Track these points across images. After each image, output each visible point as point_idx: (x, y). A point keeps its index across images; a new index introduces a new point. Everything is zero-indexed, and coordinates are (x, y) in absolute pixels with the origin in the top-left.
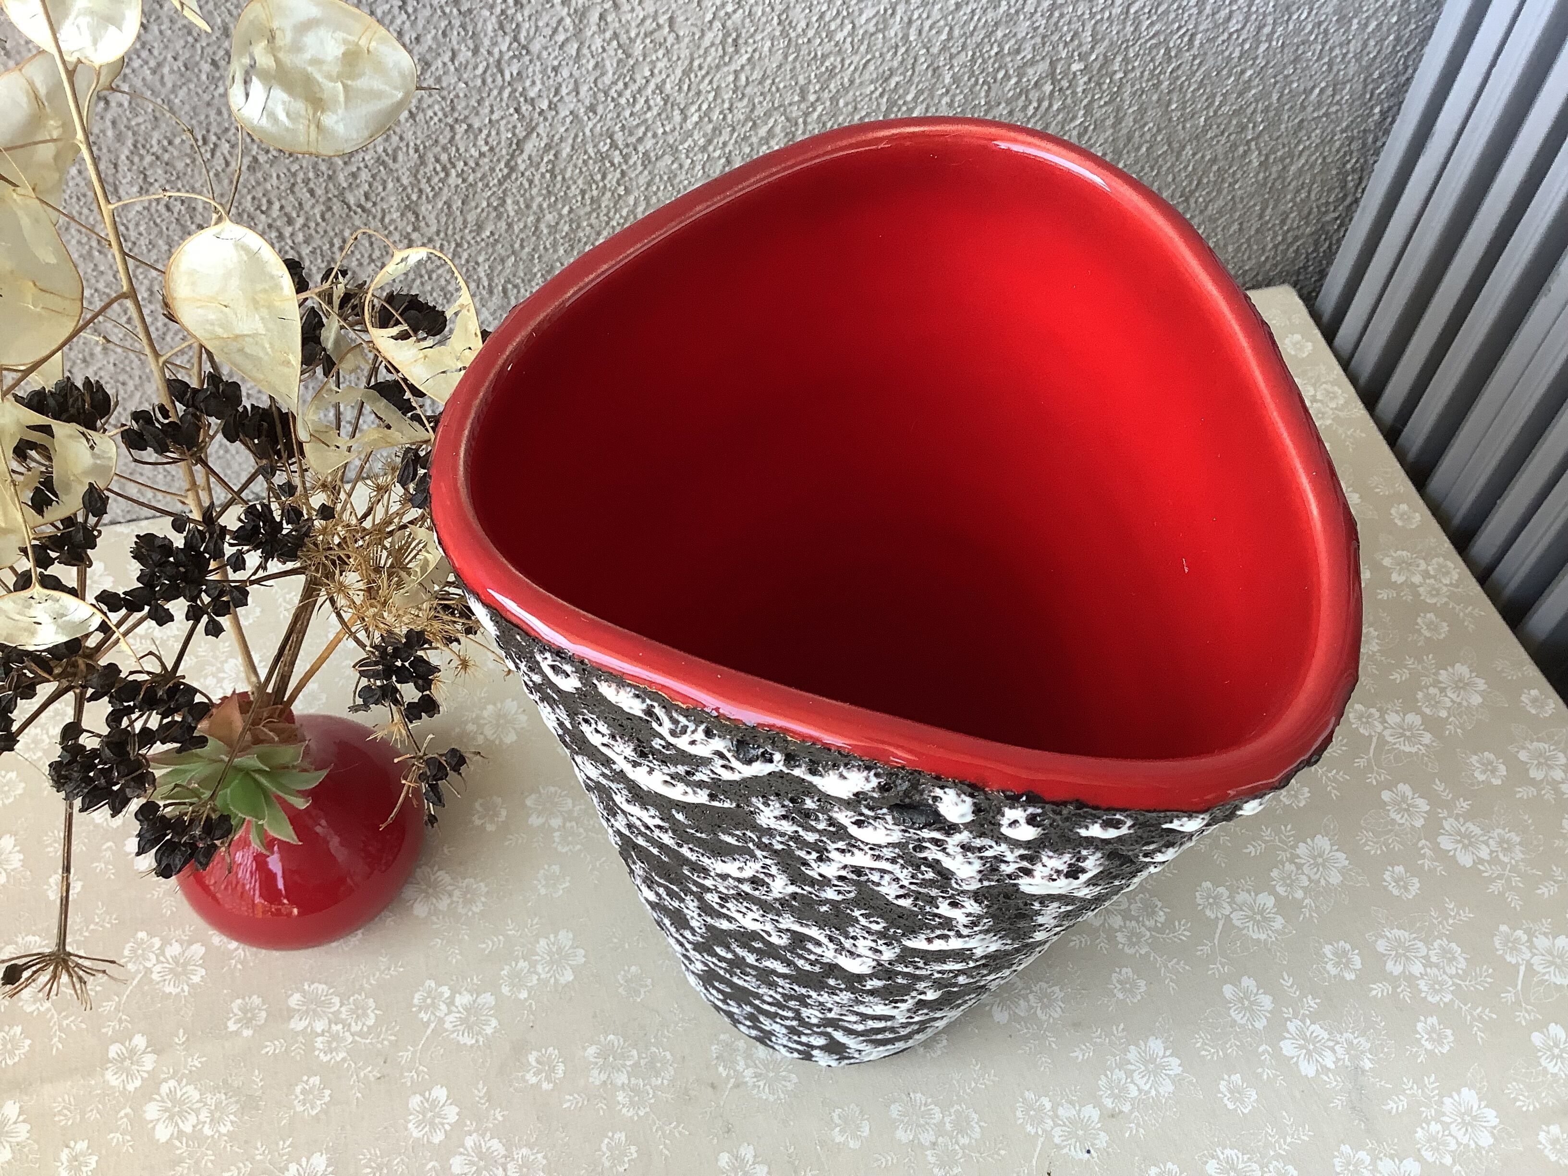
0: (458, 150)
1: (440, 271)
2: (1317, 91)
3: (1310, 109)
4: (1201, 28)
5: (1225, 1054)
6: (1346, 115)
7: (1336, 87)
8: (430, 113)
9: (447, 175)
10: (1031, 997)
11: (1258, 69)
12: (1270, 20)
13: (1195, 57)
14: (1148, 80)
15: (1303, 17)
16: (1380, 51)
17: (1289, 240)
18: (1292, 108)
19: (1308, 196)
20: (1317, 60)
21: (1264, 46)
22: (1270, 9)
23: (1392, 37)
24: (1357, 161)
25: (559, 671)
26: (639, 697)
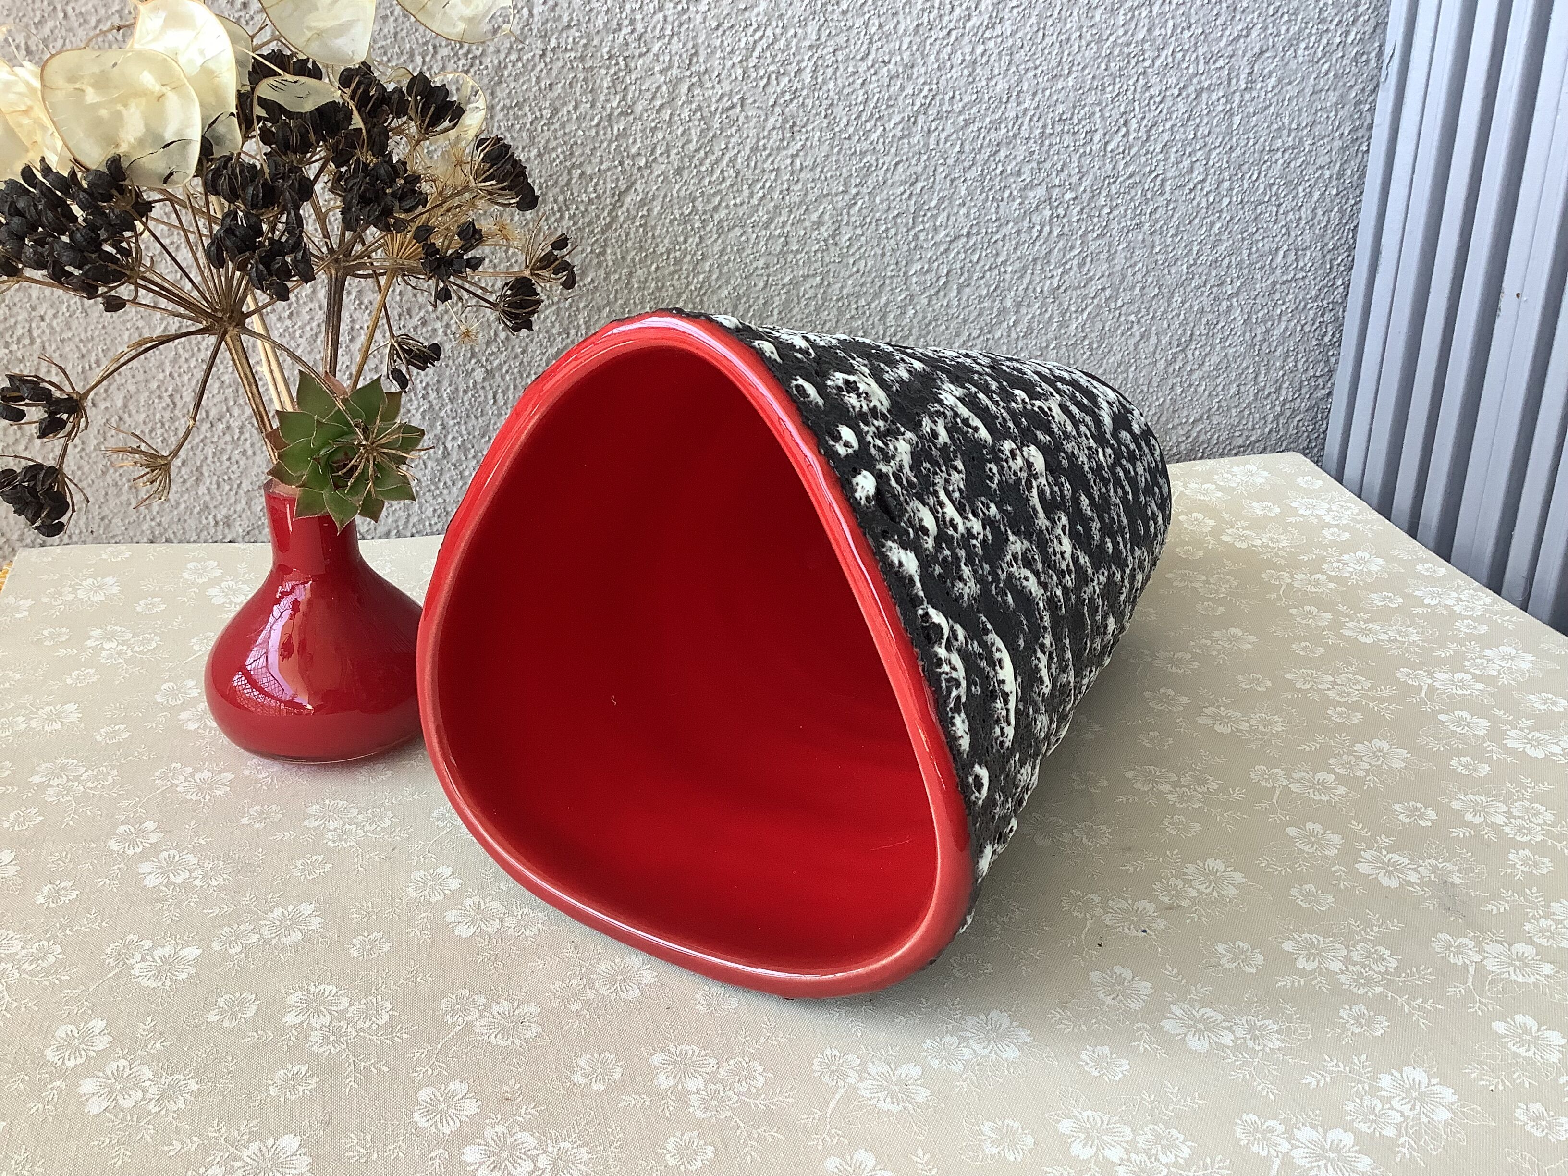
0: (572, 194)
1: (547, 312)
2: (1281, 253)
3: (1279, 272)
4: (1170, 175)
5: (1294, 872)
6: (1313, 282)
7: (1298, 252)
8: (554, 155)
9: (562, 217)
10: (1076, 831)
11: (1225, 222)
12: (1226, 175)
13: (1169, 202)
14: (1132, 219)
15: (1254, 177)
16: (1328, 222)
17: (1288, 413)
18: (1262, 268)
19: (1296, 366)
20: (1275, 222)
21: (1226, 201)
22: (1225, 165)
23: (1336, 209)
24: (1333, 335)
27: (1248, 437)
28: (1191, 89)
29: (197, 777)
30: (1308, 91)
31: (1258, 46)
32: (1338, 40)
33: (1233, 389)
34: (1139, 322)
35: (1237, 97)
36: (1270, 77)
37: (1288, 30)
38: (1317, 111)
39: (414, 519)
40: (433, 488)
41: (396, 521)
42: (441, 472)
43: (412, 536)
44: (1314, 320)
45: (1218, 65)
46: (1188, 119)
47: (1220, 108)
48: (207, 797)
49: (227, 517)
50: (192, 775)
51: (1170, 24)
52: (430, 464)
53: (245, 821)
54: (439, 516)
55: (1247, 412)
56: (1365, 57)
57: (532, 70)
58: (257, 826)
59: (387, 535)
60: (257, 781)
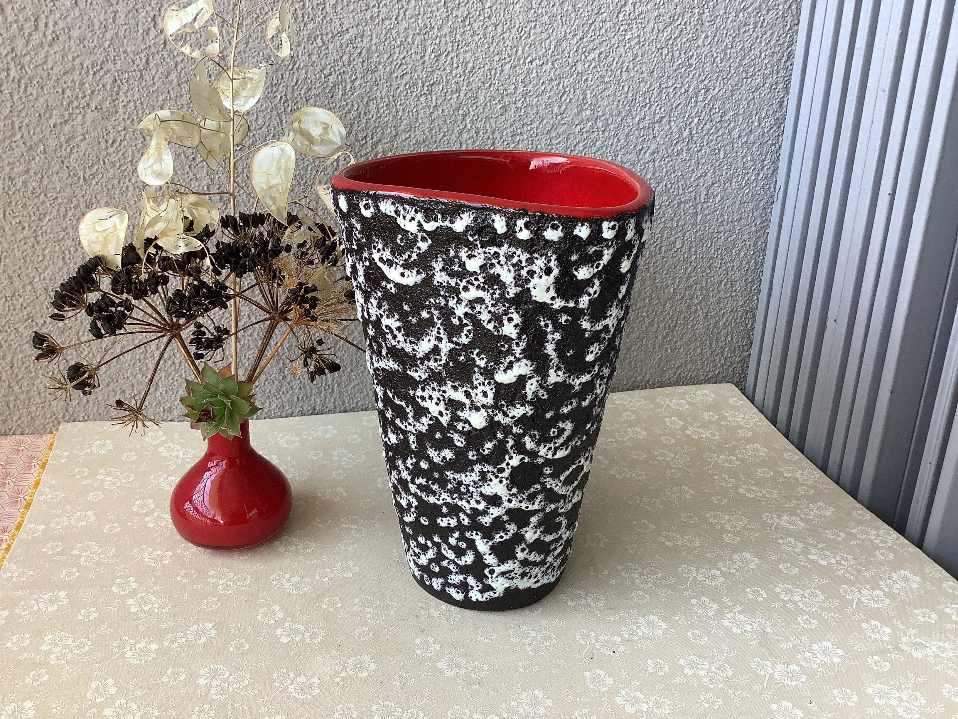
2: (723, 283)
3: (722, 292)
5: (691, 623)
6: (740, 298)
7: (733, 282)
10: (588, 598)
11: (693, 268)
12: (694, 244)
13: (663, 257)
15: (709, 246)
16: (749, 268)
17: (728, 364)
18: (713, 290)
19: (732, 340)
20: (720, 268)
21: (694, 257)
22: (693, 239)
24: (752, 324)
25: (367, 207)
26: (393, 204)
27: (706, 376)
28: (675, 202)
29: (154, 554)
30: (738, 203)
31: (711, 181)
32: (754, 178)
33: (699, 351)
34: (648, 316)
35: (700, 206)
36: (717, 196)
37: (727, 173)
38: (742, 212)
42: (281, 386)
43: (265, 418)
44: (741, 317)
45: (689, 190)
46: (674, 217)
47: (690, 211)
48: (160, 565)
49: (170, 408)
50: (152, 552)
51: (665, 170)
52: (276, 382)
53: (179, 578)
54: (279, 409)
55: (706, 363)
56: (768, 186)
58: (184, 581)
60: (184, 556)
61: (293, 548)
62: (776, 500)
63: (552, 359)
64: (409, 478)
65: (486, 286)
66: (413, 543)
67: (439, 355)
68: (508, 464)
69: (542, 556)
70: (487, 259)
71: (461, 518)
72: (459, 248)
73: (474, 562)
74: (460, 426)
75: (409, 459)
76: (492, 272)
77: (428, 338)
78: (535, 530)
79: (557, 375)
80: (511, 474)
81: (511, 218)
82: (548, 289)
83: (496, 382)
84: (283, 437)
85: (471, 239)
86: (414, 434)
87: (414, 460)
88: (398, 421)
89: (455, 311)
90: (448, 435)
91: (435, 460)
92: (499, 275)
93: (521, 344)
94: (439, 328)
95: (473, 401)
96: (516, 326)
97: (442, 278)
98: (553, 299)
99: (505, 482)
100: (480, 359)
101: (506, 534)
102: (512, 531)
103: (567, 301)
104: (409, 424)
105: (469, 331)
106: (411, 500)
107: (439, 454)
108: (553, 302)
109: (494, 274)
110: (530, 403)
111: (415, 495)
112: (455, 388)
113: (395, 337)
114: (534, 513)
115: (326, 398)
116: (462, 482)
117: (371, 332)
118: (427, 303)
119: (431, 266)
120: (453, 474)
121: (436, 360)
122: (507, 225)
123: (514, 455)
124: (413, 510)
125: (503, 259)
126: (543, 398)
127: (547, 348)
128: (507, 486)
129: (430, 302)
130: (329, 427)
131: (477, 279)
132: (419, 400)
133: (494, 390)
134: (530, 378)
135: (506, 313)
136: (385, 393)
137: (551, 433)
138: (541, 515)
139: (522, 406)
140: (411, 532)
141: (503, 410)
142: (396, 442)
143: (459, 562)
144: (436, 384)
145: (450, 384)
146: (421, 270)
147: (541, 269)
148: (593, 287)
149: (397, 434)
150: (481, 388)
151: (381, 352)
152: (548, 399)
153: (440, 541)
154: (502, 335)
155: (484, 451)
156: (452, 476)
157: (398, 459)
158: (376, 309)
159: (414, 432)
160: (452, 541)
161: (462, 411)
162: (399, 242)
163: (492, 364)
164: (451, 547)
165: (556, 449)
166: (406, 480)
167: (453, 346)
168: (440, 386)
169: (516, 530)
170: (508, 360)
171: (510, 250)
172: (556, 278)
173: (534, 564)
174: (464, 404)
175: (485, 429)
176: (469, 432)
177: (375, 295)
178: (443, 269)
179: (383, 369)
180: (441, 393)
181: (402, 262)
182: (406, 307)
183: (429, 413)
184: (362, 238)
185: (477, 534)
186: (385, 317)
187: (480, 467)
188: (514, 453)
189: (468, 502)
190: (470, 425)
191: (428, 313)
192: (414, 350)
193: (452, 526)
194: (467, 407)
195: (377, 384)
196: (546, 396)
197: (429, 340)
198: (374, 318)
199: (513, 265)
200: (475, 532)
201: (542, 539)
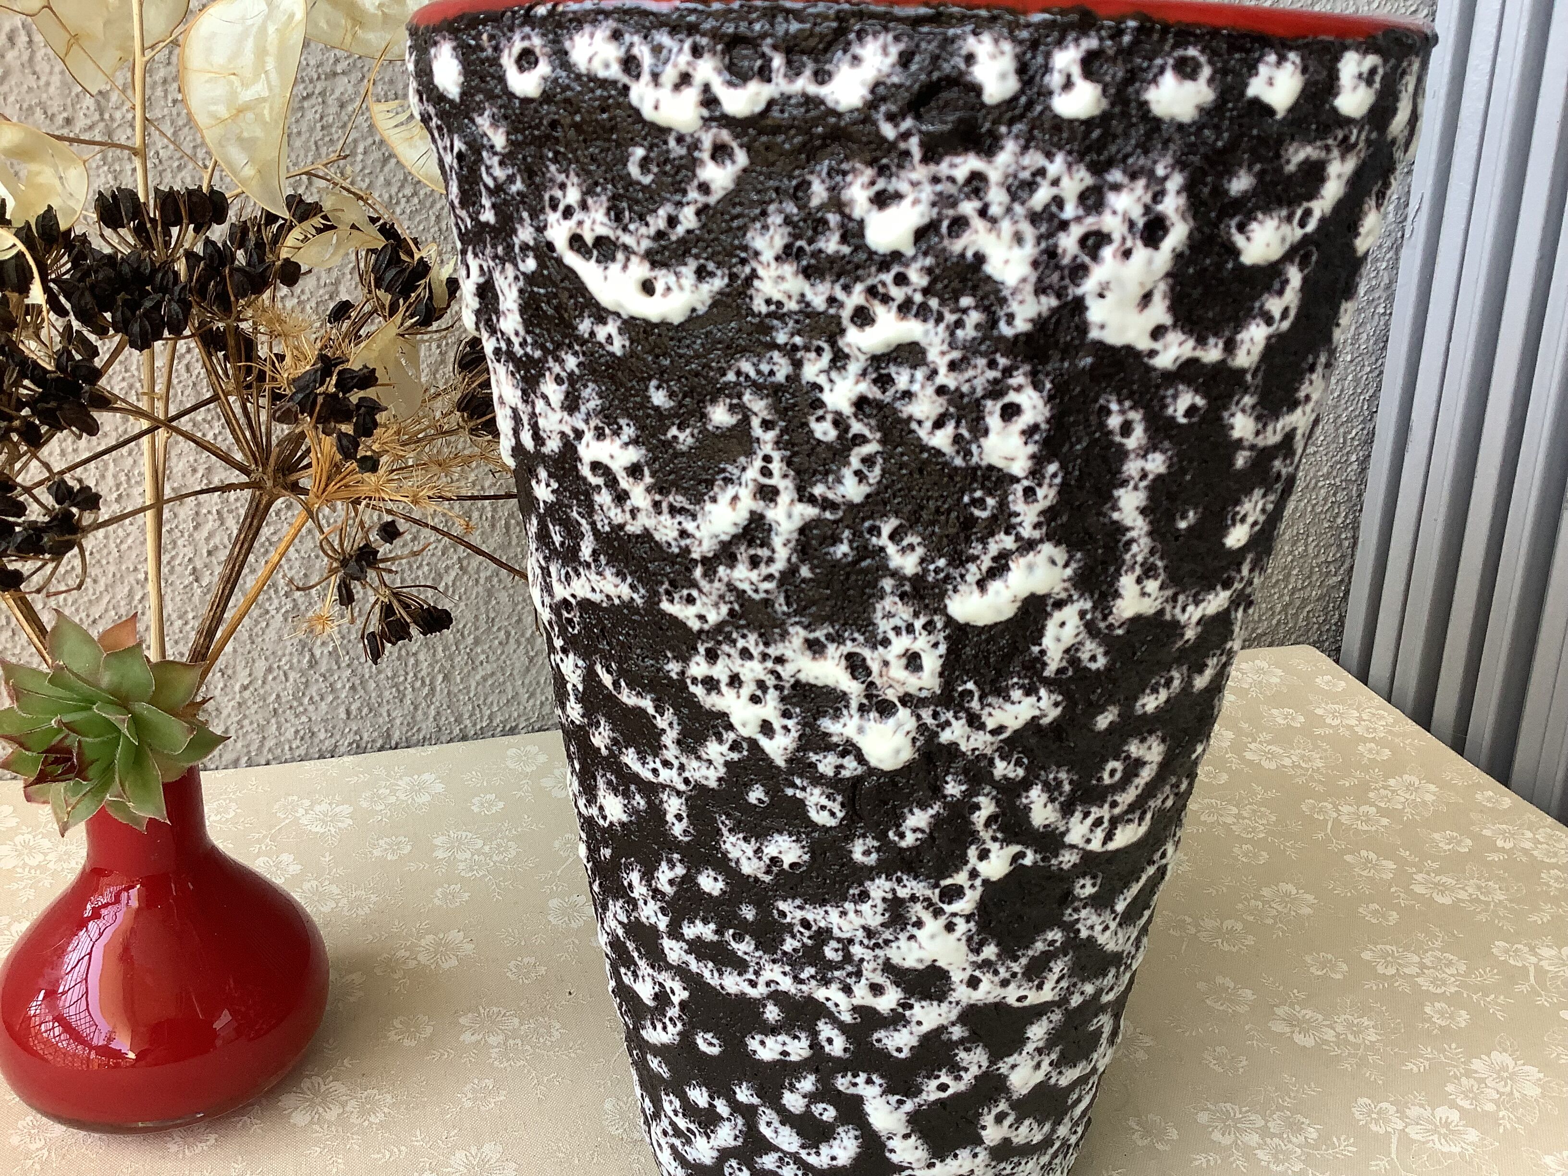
17: (1298, 603)
23: (1350, 377)
24: (1346, 517)
25: (527, 60)
26: (616, 36)
39: (270, 743)
40: (295, 704)
41: (248, 746)
42: (307, 684)
43: (268, 764)
52: (292, 675)
54: (302, 739)
57: (431, 207)
59: (236, 764)
60: (28, 1155)
61: (333, 1114)
62: (1506, 908)
63: (1132, 541)
64: (663, 923)
65: (934, 303)
66: (670, 1104)
67: (765, 543)
68: (974, 874)
69: (1047, 1127)
70: (943, 201)
71: (822, 1037)
72: (844, 174)
73: (858, 1160)
74: (826, 764)
75: (664, 865)
76: (956, 246)
77: (731, 491)
78: (1037, 1058)
79: (1144, 594)
80: (982, 905)
81: (1034, 45)
82: (1147, 298)
83: (950, 621)
84: (311, 807)
85: (888, 131)
86: (679, 794)
87: (680, 870)
88: (630, 758)
89: (826, 397)
90: (790, 792)
91: (747, 868)
92: (980, 259)
93: (1040, 493)
94: (767, 459)
95: (872, 684)
96: (1029, 432)
97: (785, 286)
98: (1157, 333)
99: (962, 927)
100: (903, 550)
101: (958, 1078)
102: (974, 1071)
103: (1201, 341)
104: (666, 764)
105: (868, 461)
106: (668, 984)
107: (758, 851)
108: (1157, 346)
109: (962, 255)
110: (1053, 684)
111: (682, 972)
112: (815, 647)
113: (621, 497)
114: (1038, 1011)
115: (416, 708)
116: (829, 931)
117: (543, 492)
118: (731, 377)
119: (745, 248)
120: (801, 908)
121: (755, 562)
122: (1022, 69)
123: (994, 847)
124: (673, 1012)
125: (997, 197)
126: (1093, 666)
127: (1122, 503)
128: (969, 939)
129: (739, 373)
130: (425, 776)
131: (901, 280)
132: (698, 691)
133: (942, 649)
134: (1059, 604)
135: (996, 390)
136: (590, 676)
137: (1106, 776)
138: (1057, 1016)
139: (1028, 694)
140: (664, 1072)
141: (968, 711)
142: (625, 818)
143: (813, 1160)
144: (752, 637)
145: (798, 635)
146: (711, 266)
147: (1132, 224)
148: (1281, 293)
149: (627, 795)
150: (900, 644)
151: (576, 549)
152: (1109, 669)
153: (756, 1101)
154: (978, 467)
155: (902, 836)
156: (799, 914)
157: (628, 868)
158: (560, 414)
159: (682, 787)
160: (793, 1101)
161: (837, 715)
162: (634, 170)
163: (942, 562)
164: (787, 1118)
165: (1114, 822)
166: (654, 928)
167: (810, 512)
168: (767, 644)
169: (985, 1064)
170: (994, 548)
171: (1026, 160)
172: (1178, 257)
173: (1028, 1150)
174: (844, 696)
175: (907, 769)
176: (857, 781)
177: (557, 369)
178: (788, 253)
179: (586, 605)
180: (769, 664)
181: (646, 244)
182: (659, 398)
183: (730, 727)
184: (511, 179)
185: (869, 1081)
186: (589, 436)
187: (888, 885)
188: (994, 839)
189: (847, 990)
190: (860, 758)
191: (732, 408)
192: (683, 534)
193: (794, 1058)
194: (854, 705)
195: (565, 651)
196: (1101, 662)
197: (735, 498)
198: (553, 445)
199: (1034, 218)
200: (863, 1077)
201: (1053, 1081)
